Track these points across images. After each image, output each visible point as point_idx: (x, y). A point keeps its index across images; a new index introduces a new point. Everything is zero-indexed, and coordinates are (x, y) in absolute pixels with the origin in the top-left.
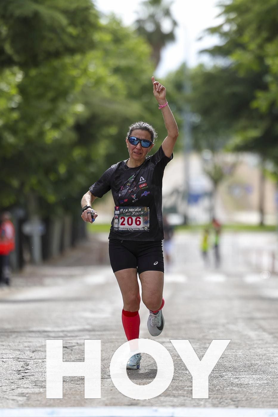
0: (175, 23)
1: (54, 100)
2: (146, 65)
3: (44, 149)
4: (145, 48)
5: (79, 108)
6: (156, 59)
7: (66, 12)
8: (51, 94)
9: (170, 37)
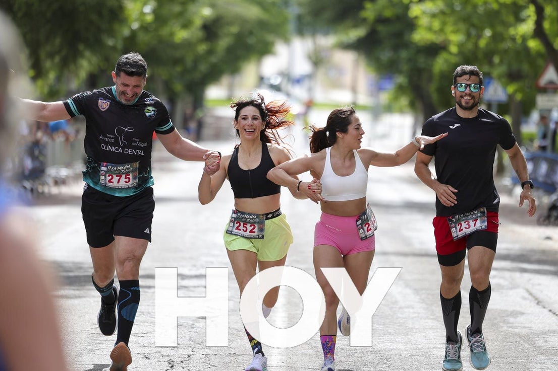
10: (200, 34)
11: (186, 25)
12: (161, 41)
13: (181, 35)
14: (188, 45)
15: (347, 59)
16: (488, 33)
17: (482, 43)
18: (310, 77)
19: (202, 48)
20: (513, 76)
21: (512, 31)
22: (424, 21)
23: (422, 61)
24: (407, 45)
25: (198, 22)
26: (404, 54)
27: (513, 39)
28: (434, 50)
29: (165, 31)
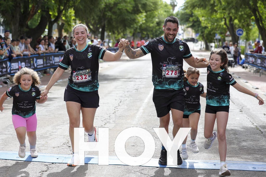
0: (177, 3)
1: (152, 18)
2: (171, 10)
3: (150, 27)
4: (171, 8)
5: (157, 20)
6: (173, 9)
7: (152, 3)
8: (151, 17)
9: (176, 5)
10: (156, 25)
11: (153, 23)
12: (147, 26)
13: (152, 25)
14: (153, 27)
15: (190, 29)
16: (216, 24)
17: (215, 26)
18: (183, 33)
19: (157, 28)
20: (221, 33)
21: (220, 24)
22: (203, 22)
23: (203, 30)
24: (201, 27)
25: (155, 22)
26: (200, 28)
27: (220, 25)
28: (206, 28)
29: (148, 24)
